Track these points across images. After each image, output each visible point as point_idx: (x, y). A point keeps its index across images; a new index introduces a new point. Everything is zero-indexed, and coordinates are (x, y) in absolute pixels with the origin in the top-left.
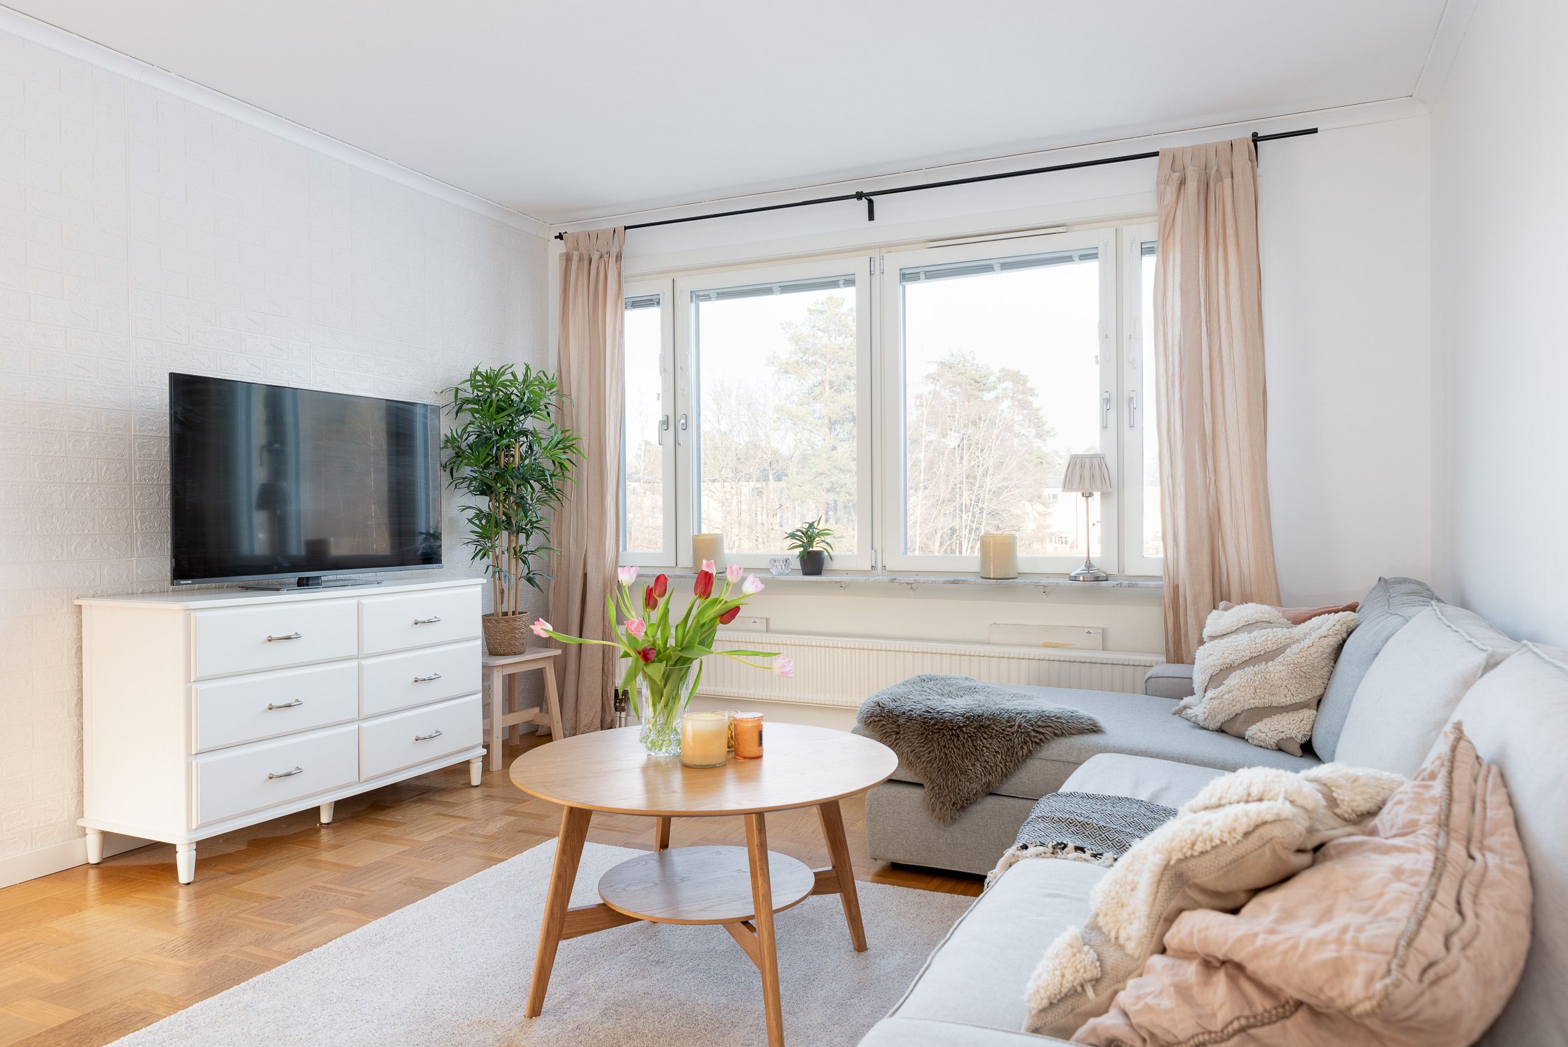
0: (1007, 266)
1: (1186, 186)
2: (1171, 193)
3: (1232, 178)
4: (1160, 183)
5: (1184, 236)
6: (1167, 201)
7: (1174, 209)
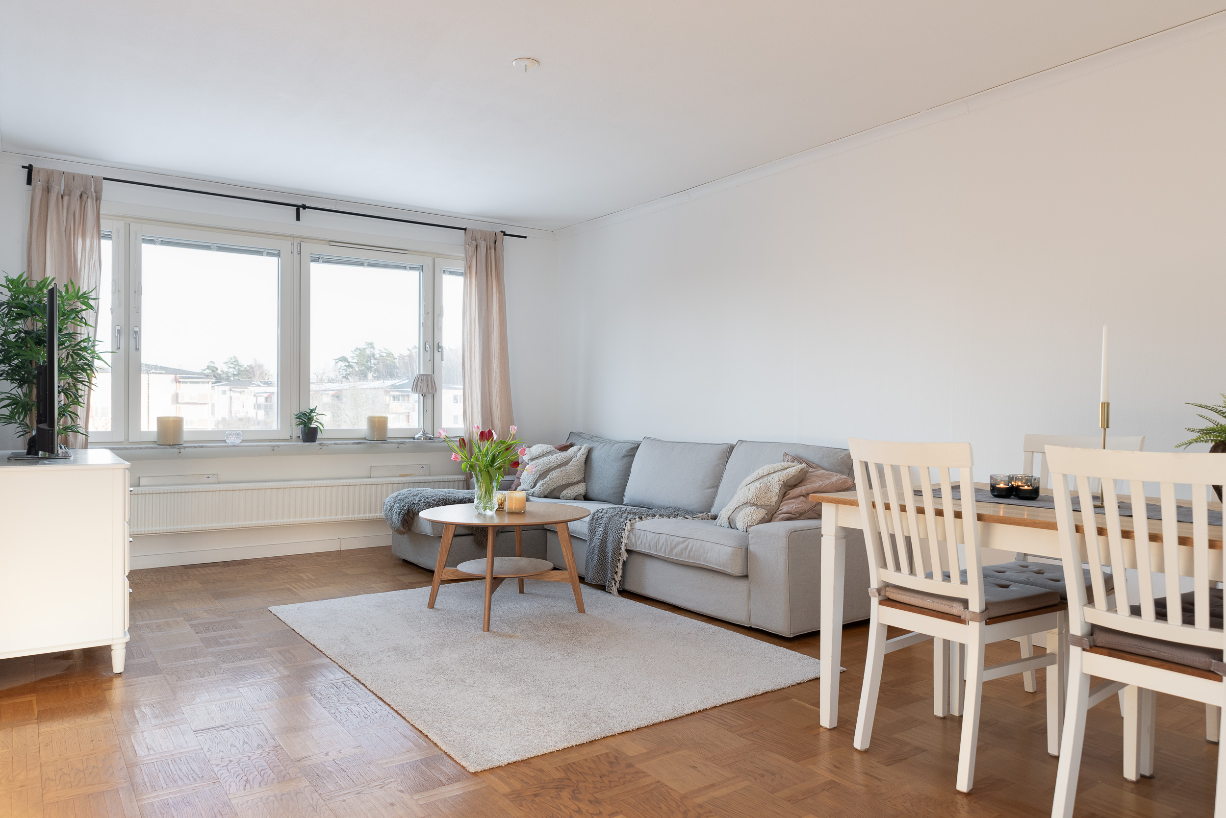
1: (478, 248)
2: (471, 250)
3: (495, 250)
4: (466, 244)
5: (478, 272)
6: (470, 253)
7: (472, 258)
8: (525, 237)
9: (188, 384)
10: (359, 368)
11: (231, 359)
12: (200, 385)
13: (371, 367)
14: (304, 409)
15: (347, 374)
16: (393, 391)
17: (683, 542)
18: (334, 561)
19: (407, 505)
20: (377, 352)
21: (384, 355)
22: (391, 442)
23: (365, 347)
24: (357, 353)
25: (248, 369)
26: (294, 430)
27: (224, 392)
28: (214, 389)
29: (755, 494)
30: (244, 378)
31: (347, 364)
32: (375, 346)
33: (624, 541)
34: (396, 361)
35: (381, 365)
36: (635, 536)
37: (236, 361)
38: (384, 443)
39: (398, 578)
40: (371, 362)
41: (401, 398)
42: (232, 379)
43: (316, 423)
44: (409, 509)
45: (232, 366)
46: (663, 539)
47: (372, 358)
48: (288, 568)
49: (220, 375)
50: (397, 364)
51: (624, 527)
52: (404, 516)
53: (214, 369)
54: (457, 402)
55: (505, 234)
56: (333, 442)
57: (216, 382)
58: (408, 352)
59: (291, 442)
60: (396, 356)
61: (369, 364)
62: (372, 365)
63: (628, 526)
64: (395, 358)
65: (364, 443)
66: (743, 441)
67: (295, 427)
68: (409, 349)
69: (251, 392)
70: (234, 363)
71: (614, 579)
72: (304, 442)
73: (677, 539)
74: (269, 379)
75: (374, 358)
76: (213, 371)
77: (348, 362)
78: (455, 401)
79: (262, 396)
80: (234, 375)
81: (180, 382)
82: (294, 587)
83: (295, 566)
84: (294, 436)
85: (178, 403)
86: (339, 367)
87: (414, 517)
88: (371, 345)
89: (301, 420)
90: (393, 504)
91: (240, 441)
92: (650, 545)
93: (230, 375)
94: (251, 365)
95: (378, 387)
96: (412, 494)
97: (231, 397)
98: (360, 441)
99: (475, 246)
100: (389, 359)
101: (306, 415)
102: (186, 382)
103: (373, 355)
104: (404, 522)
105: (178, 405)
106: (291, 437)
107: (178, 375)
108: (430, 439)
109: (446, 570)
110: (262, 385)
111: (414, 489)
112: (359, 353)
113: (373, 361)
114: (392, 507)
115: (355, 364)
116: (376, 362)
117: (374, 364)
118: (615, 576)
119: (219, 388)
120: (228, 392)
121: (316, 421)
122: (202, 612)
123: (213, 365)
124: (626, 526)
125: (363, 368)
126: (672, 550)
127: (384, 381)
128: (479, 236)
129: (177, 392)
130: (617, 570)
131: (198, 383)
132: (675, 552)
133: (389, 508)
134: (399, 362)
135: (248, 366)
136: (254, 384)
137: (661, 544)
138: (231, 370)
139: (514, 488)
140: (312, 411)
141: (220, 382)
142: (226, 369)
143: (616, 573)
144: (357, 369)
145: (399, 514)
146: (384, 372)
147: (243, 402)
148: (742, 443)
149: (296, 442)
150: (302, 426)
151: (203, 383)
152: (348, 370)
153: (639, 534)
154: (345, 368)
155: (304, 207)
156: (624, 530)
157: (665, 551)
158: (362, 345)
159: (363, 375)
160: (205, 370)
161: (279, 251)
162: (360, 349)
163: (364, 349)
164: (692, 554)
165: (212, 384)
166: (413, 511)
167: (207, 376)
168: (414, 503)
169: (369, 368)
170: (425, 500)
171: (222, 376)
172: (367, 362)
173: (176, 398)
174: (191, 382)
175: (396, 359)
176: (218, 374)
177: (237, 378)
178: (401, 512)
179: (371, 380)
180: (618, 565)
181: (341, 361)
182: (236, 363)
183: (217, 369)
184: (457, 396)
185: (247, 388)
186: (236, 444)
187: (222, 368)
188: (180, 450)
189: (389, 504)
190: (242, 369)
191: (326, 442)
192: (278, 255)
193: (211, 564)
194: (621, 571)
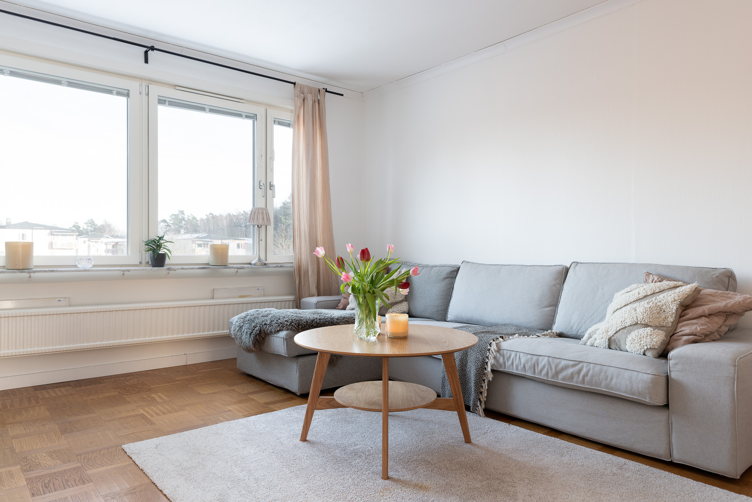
0: (212, 111)
1: (306, 101)
2: (299, 102)
3: (319, 104)
4: (295, 96)
5: (306, 121)
6: (298, 104)
7: (300, 108)
8: (342, 95)
9: (60, 236)
10: (174, 227)
11: (89, 221)
12: (68, 237)
13: (182, 226)
14: (153, 237)
15: (167, 231)
16: (198, 241)
17: (574, 366)
18: (183, 378)
19: (258, 325)
20: (186, 218)
21: (191, 218)
22: (232, 267)
23: (178, 213)
24: (173, 217)
25: (101, 227)
26: (144, 257)
27: (85, 242)
28: (78, 240)
29: (645, 314)
30: (98, 233)
31: (166, 224)
32: (185, 213)
33: (491, 362)
34: (198, 222)
35: (189, 225)
36: (503, 356)
37: (93, 222)
38: (226, 268)
39: (251, 396)
40: (182, 223)
41: (203, 245)
42: (90, 233)
43: (165, 250)
44: (260, 330)
45: (90, 225)
46: (543, 362)
47: (183, 220)
48: (139, 387)
49: (82, 231)
50: (199, 224)
51: (489, 347)
52: (256, 336)
53: (78, 227)
54: (239, 248)
55: (327, 91)
56: (180, 267)
57: (79, 235)
58: (207, 217)
59: (141, 267)
60: (198, 219)
61: (181, 224)
62: (183, 225)
63: (494, 347)
64: (197, 221)
65: (208, 268)
66: (577, 263)
67: (144, 253)
68: (207, 215)
69: (103, 242)
70: (91, 223)
71: (480, 399)
72: (153, 267)
73: (563, 363)
74: (114, 234)
75: (184, 220)
76: (77, 228)
77: (167, 223)
78: (238, 247)
79: (110, 244)
80: (91, 231)
81: (54, 235)
82: (148, 412)
83: (146, 385)
84: (144, 262)
85: (52, 249)
86: (162, 226)
87: (265, 337)
88: (182, 212)
89: (149, 247)
90: (242, 324)
91: (91, 266)
92: (524, 367)
93: (88, 231)
94: (103, 225)
95: (188, 238)
96: (261, 315)
97: (89, 245)
98: (205, 266)
99: (302, 99)
100: (194, 221)
101: (155, 242)
102: (58, 235)
103: (184, 219)
104: (255, 342)
105: (53, 250)
106: (141, 263)
107: (53, 230)
108: (265, 264)
109: (321, 400)
110: (110, 237)
111: (261, 310)
112: (174, 217)
113: (183, 222)
114: (241, 327)
115: (172, 224)
116: (185, 223)
117: (184, 224)
118: (480, 396)
119: (81, 239)
120: (87, 242)
121: (164, 248)
122: (44, 454)
123: (77, 225)
124: (491, 346)
125: (177, 227)
126: (557, 373)
127: (192, 235)
128: (306, 90)
129: (52, 241)
130: (481, 390)
131: (67, 235)
132: (561, 376)
133: (237, 329)
134: (200, 223)
135: (101, 225)
136: (105, 237)
137: (540, 366)
138: (89, 228)
139: (341, 307)
140: (161, 238)
141: (81, 235)
142: (86, 227)
143: (481, 393)
144: (173, 228)
145: (250, 334)
146: (191, 230)
147: (97, 249)
148: (577, 265)
149: (145, 267)
150: (151, 252)
151: (70, 235)
152: (167, 228)
153: (508, 354)
154: (165, 227)
155: (152, 48)
156: (489, 350)
157: (547, 374)
158: (176, 212)
159: (178, 231)
160: (71, 228)
161: (127, 91)
162: (175, 215)
163: (177, 215)
164: (587, 379)
165: (77, 236)
166: (264, 332)
167: (73, 231)
168: (265, 324)
169: (181, 227)
170: (277, 320)
171: (83, 232)
172: (179, 223)
173: (51, 246)
174: (62, 235)
175: (199, 221)
176: (81, 231)
177: (93, 233)
178: (252, 332)
179: (183, 234)
180: (483, 385)
181: (163, 222)
182: (93, 223)
183: (80, 227)
184: (239, 244)
185: (100, 239)
186: (87, 269)
187: (83, 226)
188: (30, 275)
189: (237, 323)
190: (97, 227)
191: (174, 267)
192: (128, 95)
193: (62, 384)
194: (486, 392)
